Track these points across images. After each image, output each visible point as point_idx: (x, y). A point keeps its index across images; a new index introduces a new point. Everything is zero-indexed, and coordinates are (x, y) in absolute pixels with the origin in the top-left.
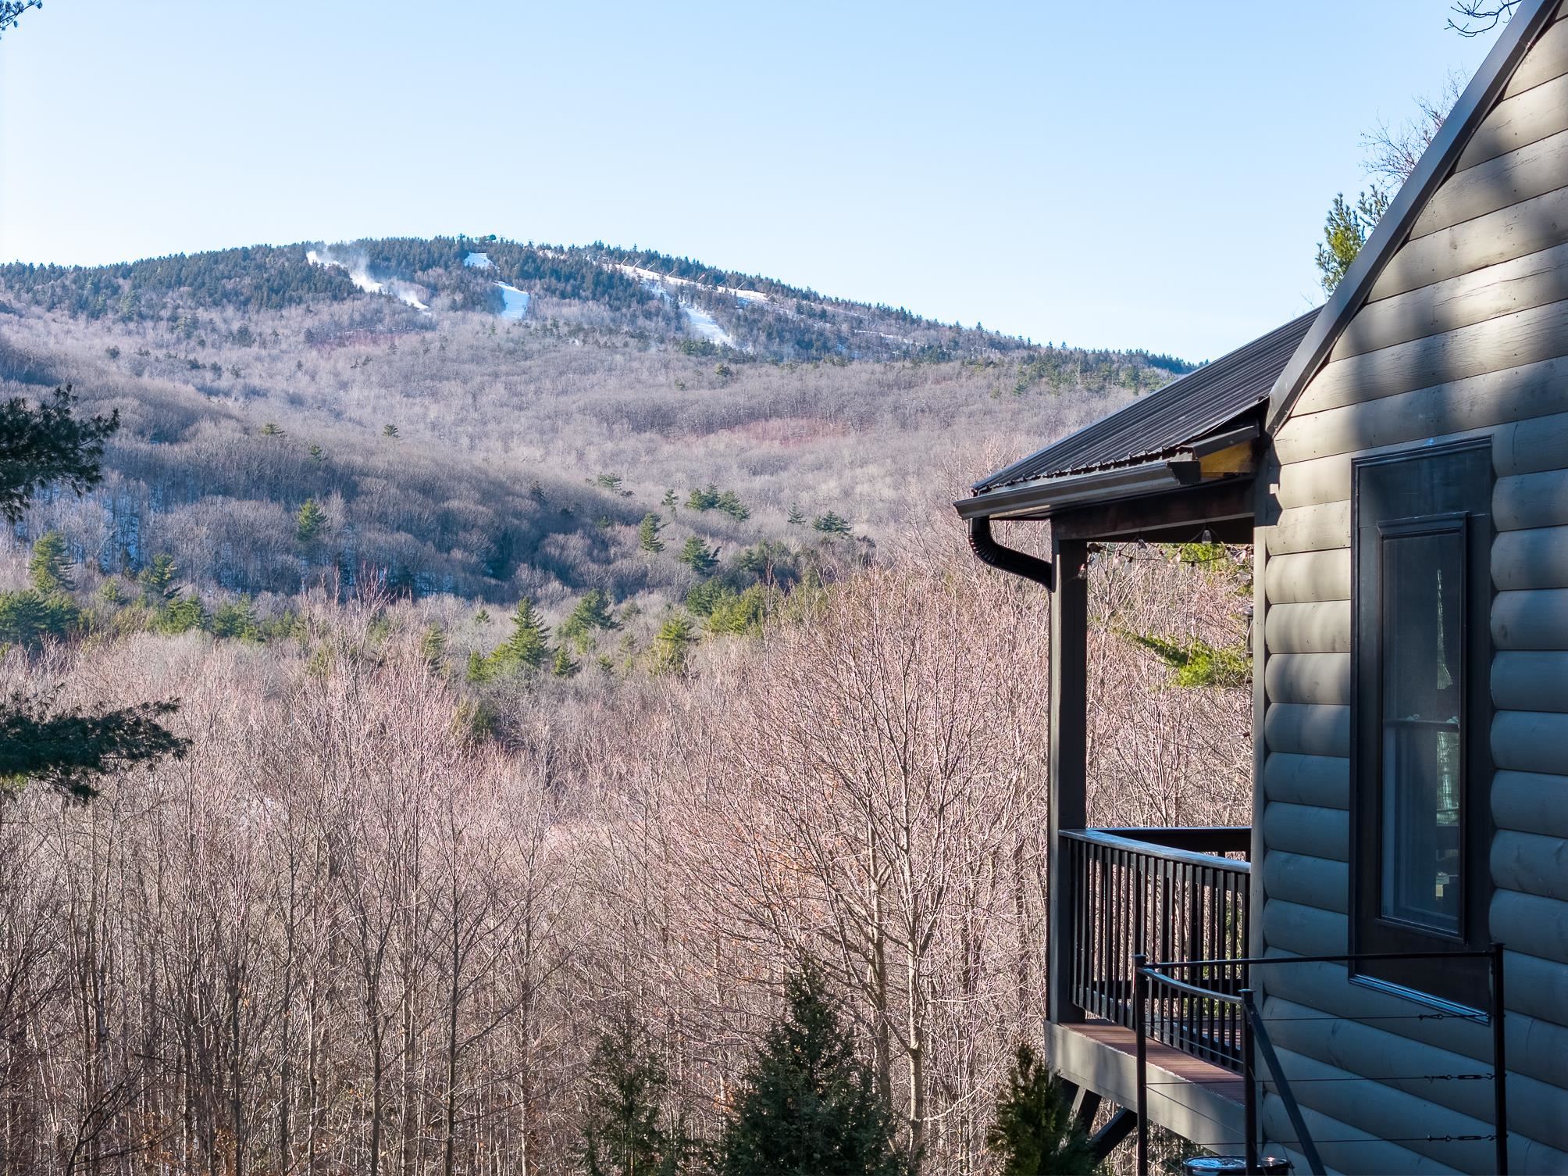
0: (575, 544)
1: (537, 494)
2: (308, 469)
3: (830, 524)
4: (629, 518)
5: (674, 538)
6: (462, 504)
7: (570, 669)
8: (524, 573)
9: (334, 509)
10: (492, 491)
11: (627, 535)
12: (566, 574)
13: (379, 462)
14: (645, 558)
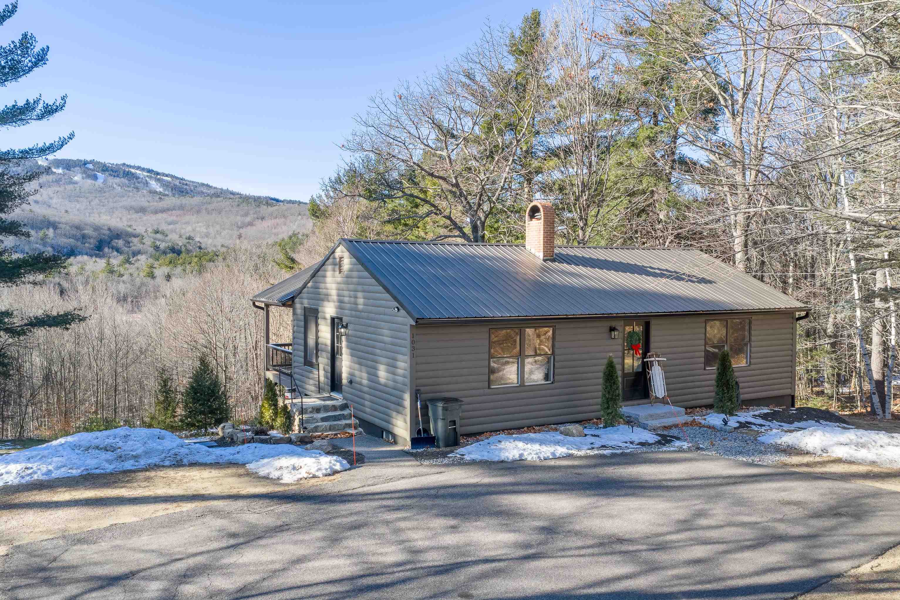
0: (120, 243)
1: (109, 229)
2: (42, 222)
3: (189, 238)
4: (135, 236)
5: (148, 241)
6: (89, 231)
7: (121, 275)
8: (106, 250)
9: (51, 232)
10: (97, 228)
11: (135, 240)
12: (118, 250)
13: (63, 220)
14: (140, 246)
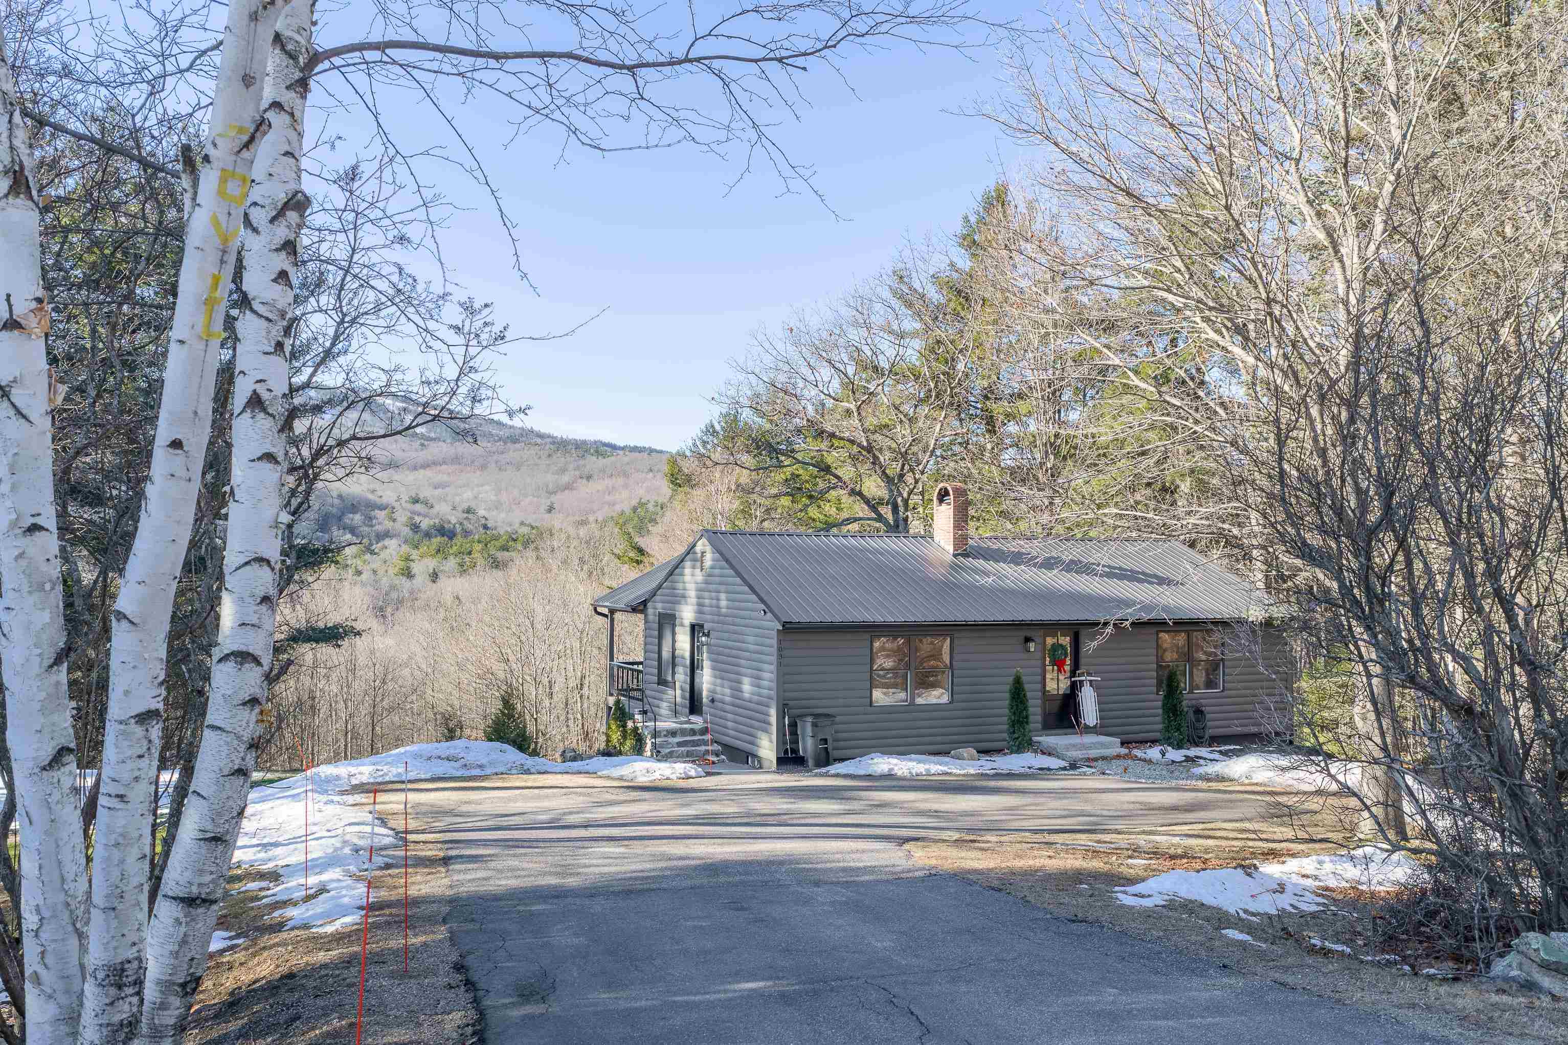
1: (340, 497)
3: (468, 511)
4: (382, 508)
5: (402, 517)
7: (359, 573)
11: (381, 515)
14: (388, 524)
